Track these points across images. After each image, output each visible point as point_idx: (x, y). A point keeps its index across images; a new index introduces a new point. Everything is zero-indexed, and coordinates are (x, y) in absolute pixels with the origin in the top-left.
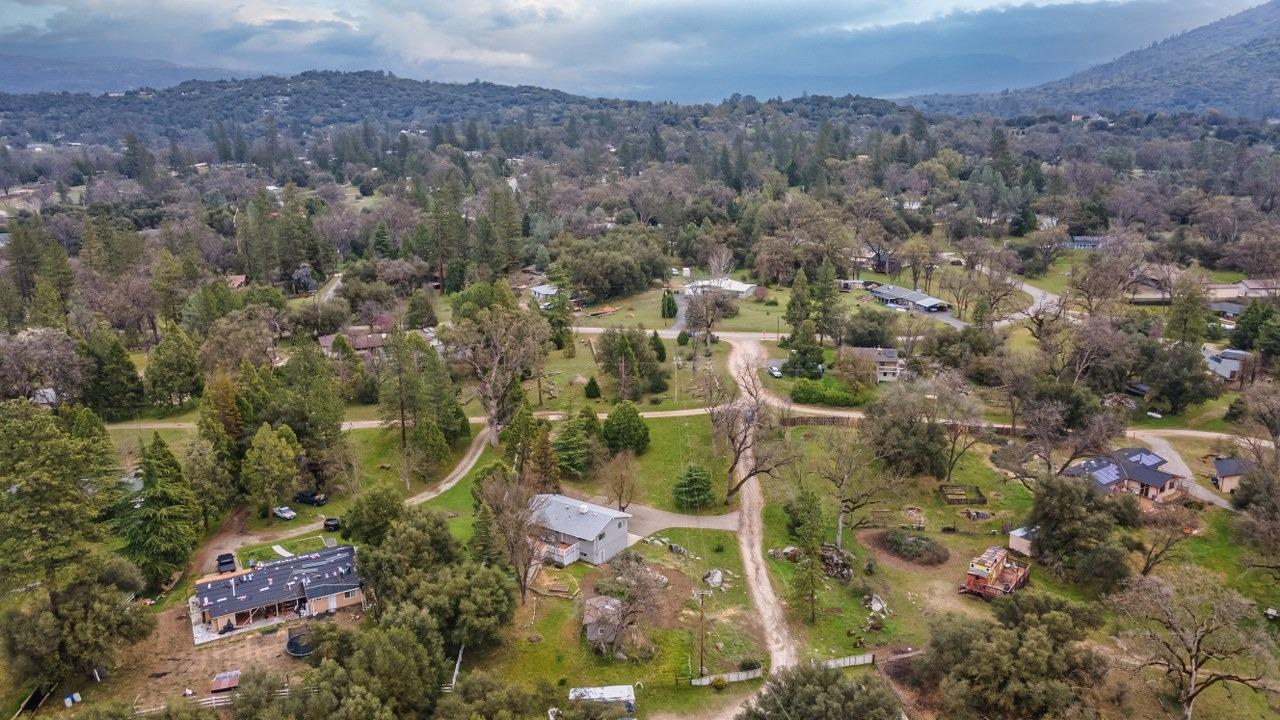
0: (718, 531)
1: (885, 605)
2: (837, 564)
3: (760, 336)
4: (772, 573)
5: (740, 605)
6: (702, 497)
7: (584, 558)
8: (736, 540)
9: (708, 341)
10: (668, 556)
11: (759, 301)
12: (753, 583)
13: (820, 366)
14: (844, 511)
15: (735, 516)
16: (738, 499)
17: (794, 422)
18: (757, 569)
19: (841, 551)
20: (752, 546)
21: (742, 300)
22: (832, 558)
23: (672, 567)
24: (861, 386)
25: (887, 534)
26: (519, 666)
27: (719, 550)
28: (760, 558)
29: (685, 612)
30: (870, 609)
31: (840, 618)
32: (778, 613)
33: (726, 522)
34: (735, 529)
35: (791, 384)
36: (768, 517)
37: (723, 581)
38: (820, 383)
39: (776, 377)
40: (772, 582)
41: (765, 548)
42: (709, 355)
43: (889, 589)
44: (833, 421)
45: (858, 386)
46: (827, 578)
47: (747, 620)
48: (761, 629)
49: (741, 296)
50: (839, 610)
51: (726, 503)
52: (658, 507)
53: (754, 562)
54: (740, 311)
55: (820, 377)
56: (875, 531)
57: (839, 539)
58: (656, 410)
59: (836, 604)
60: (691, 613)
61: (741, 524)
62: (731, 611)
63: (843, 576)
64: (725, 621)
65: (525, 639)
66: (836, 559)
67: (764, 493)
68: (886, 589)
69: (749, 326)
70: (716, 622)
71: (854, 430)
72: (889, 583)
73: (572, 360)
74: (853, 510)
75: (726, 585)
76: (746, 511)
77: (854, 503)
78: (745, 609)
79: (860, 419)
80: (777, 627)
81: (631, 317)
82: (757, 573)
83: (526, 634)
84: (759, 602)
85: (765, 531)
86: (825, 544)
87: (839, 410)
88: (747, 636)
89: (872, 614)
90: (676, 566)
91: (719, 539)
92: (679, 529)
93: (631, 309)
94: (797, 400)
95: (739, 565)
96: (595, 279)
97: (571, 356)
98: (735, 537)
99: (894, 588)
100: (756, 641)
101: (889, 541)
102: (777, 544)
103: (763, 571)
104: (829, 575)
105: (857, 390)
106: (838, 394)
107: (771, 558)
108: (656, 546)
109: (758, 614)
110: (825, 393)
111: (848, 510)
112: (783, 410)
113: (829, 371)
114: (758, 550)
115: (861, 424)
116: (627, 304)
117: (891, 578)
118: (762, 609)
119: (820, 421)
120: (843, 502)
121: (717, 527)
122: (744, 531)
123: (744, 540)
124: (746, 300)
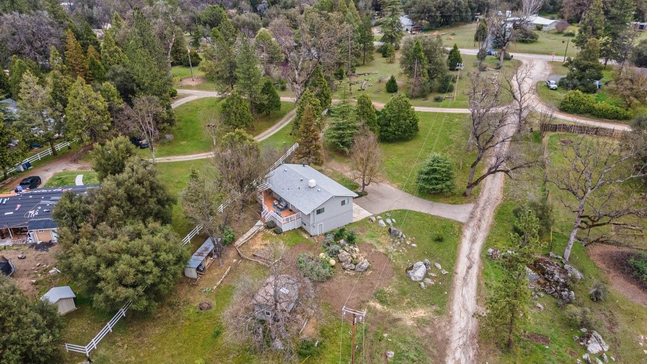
0: (445, 220)
1: (606, 348)
2: (557, 282)
3: (550, 58)
4: (483, 273)
5: (434, 307)
6: (439, 186)
7: (304, 226)
8: (461, 232)
9: (502, 58)
10: (385, 239)
11: (559, 33)
12: (458, 282)
13: (597, 83)
14: (579, 227)
15: (469, 207)
16: (478, 192)
17: (555, 128)
18: (469, 268)
19: (567, 267)
20: (473, 241)
21: (544, 32)
22: (552, 274)
23: (382, 250)
24: (636, 101)
25: (629, 255)
26: (173, 334)
27: (439, 240)
28: (476, 256)
29: (372, 303)
30: (585, 349)
31: (544, 350)
32: (473, 324)
33: (457, 213)
34: (463, 221)
35: (562, 95)
36: (500, 214)
37: (426, 275)
38: (592, 97)
39: (552, 89)
40: (479, 284)
41: (486, 246)
42: (498, 68)
43: (616, 324)
44: (597, 131)
45: (631, 102)
46: (542, 294)
47: (433, 327)
48: (447, 341)
49: (544, 28)
50: (545, 339)
51: (465, 195)
52: (400, 188)
53: (469, 259)
54: (539, 39)
55: (595, 92)
56: (614, 249)
57: (568, 253)
58: (438, 106)
59: (544, 330)
60: (379, 306)
61: (472, 217)
62: (421, 313)
63: (561, 297)
64: (410, 323)
65: (196, 304)
66: (557, 276)
67: (505, 190)
68: (613, 324)
69: (543, 50)
70: (399, 323)
71: (616, 142)
72: (619, 317)
73: (391, 65)
74: (590, 227)
75: (428, 281)
76: (482, 204)
77: (593, 221)
78: (438, 313)
79: (624, 132)
80: (464, 344)
81: (451, 39)
82: (467, 272)
83: (202, 299)
84: (456, 307)
85: (493, 228)
86: (551, 254)
87: (606, 122)
88: (426, 347)
89: (585, 356)
90: (387, 249)
91: (444, 227)
92: (410, 212)
93: (453, 34)
94: (564, 109)
95: (451, 261)
96: (429, 11)
97: (391, 62)
98: (460, 229)
99: (623, 324)
100: (434, 357)
101: (628, 266)
102: (499, 245)
103: (475, 270)
104: (546, 293)
105: (629, 106)
106: (609, 107)
107: (487, 257)
108: (380, 226)
109: (450, 322)
110: (595, 105)
111: (584, 225)
112: (545, 116)
113: (605, 87)
114: (478, 246)
115: (625, 137)
116: (452, 31)
117: (621, 310)
118: (456, 317)
119: (583, 129)
120: (581, 217)
121: (446, 217)
122: (471, 224)
123: (468, 233)
124: (548, 32)
